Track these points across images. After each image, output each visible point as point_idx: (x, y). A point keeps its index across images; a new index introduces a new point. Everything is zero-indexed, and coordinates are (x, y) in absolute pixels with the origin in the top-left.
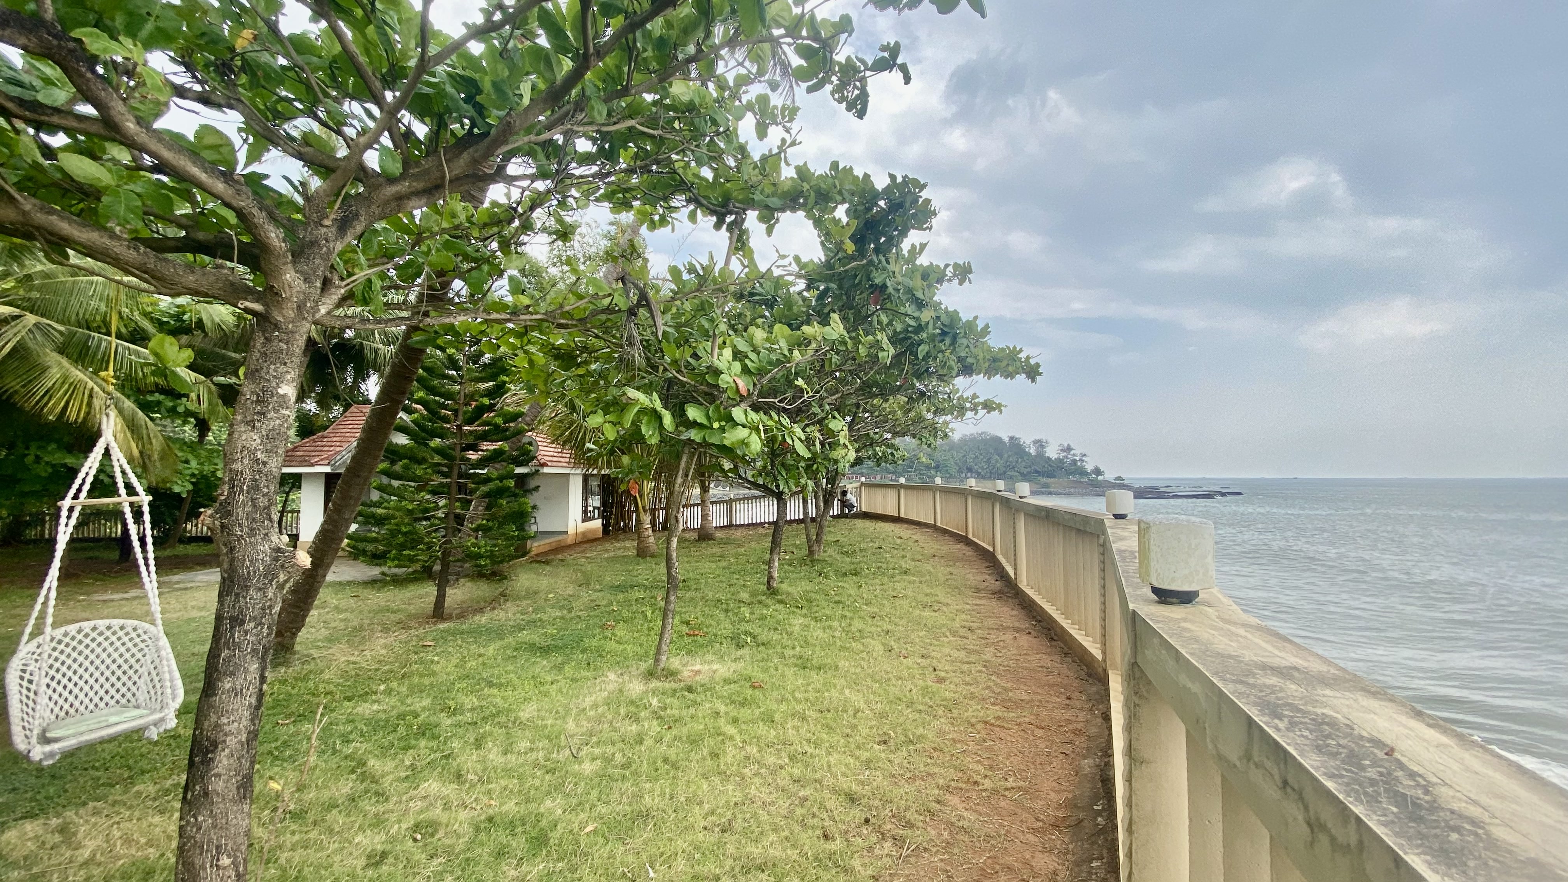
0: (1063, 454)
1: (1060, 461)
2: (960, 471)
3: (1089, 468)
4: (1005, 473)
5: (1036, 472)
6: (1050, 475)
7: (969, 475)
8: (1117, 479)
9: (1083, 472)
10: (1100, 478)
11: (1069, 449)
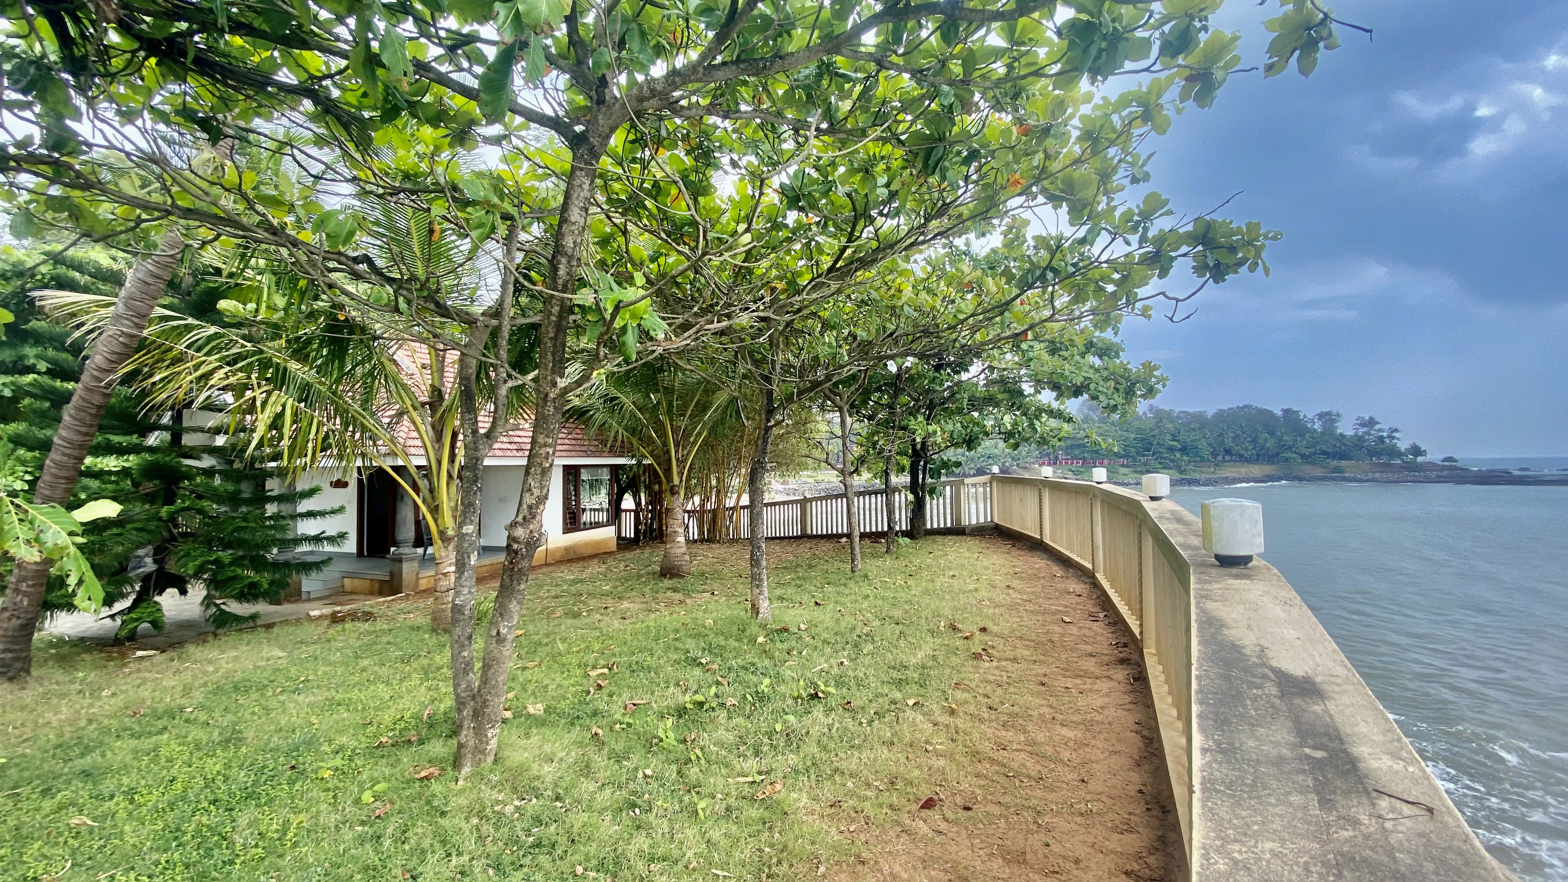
0: (1361, 431)
1: (1360, 439)
2: (1214, 455)
3: (1403, 445)
4: (1278, 454)
5: (1324, 453)
6: (1343, 456)
7: (1227, 458)
8: (1445, 460)
9: (1394, 452)
10: (1420, 459)
11: (1372, 422)
